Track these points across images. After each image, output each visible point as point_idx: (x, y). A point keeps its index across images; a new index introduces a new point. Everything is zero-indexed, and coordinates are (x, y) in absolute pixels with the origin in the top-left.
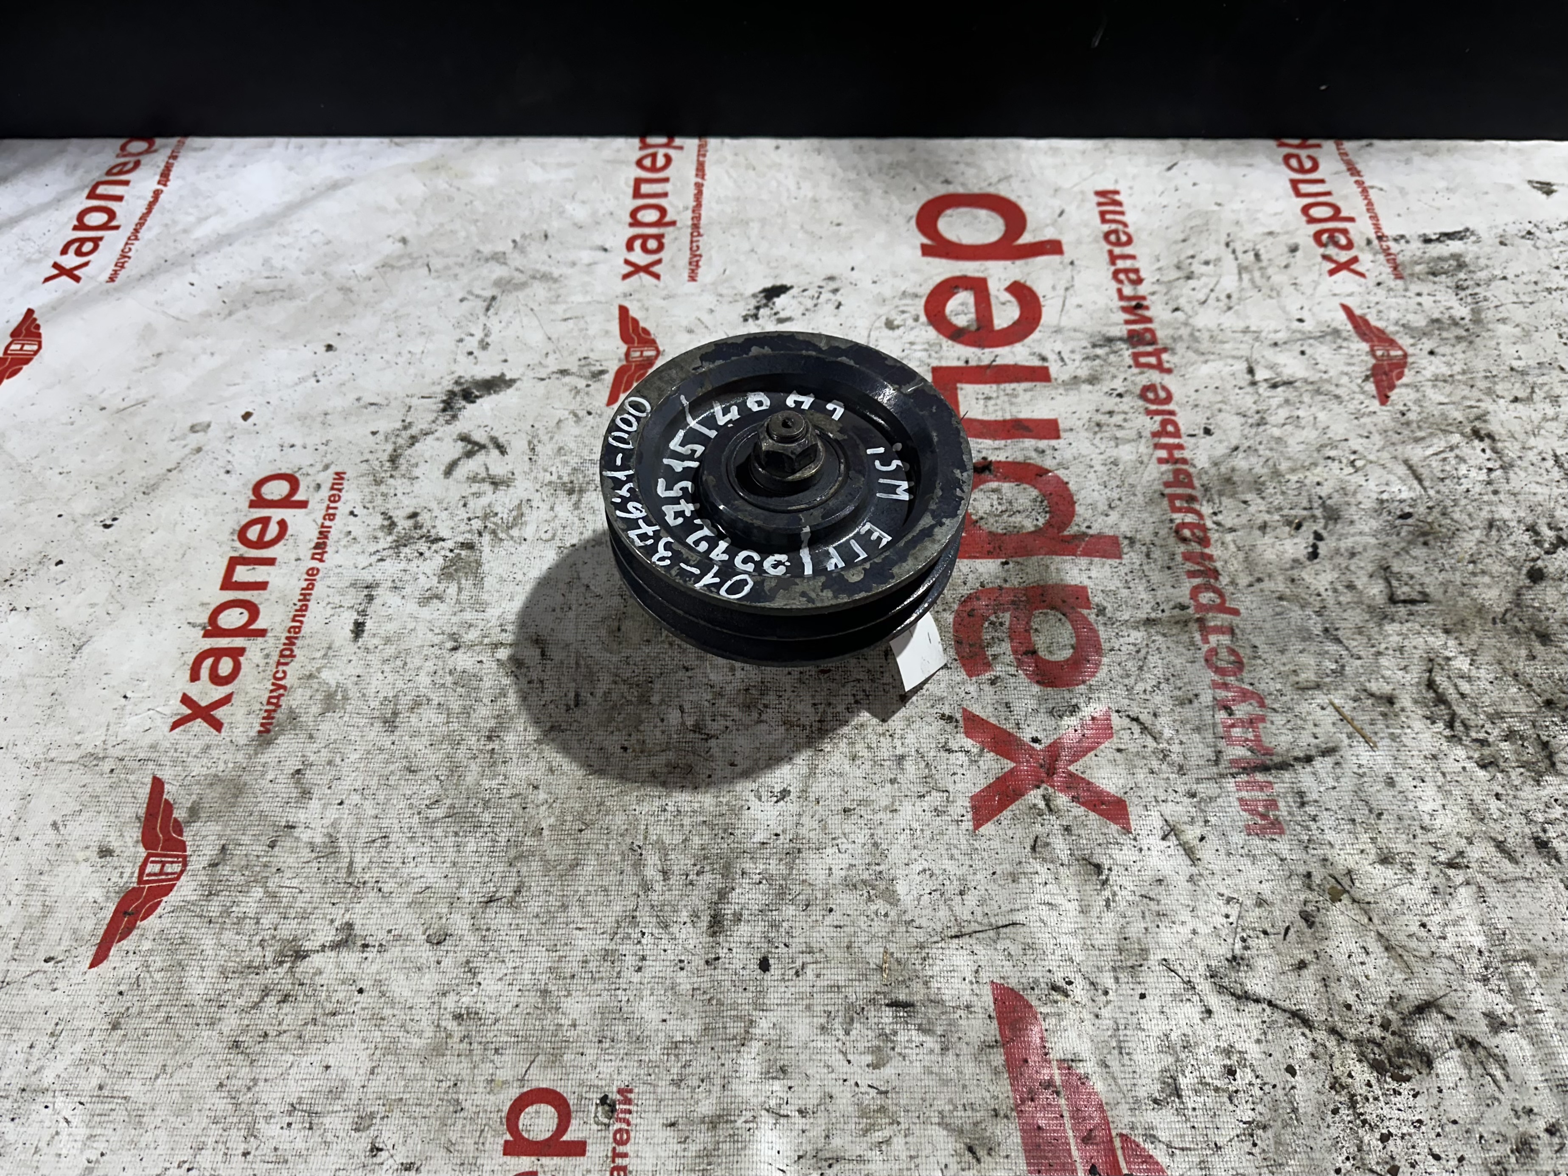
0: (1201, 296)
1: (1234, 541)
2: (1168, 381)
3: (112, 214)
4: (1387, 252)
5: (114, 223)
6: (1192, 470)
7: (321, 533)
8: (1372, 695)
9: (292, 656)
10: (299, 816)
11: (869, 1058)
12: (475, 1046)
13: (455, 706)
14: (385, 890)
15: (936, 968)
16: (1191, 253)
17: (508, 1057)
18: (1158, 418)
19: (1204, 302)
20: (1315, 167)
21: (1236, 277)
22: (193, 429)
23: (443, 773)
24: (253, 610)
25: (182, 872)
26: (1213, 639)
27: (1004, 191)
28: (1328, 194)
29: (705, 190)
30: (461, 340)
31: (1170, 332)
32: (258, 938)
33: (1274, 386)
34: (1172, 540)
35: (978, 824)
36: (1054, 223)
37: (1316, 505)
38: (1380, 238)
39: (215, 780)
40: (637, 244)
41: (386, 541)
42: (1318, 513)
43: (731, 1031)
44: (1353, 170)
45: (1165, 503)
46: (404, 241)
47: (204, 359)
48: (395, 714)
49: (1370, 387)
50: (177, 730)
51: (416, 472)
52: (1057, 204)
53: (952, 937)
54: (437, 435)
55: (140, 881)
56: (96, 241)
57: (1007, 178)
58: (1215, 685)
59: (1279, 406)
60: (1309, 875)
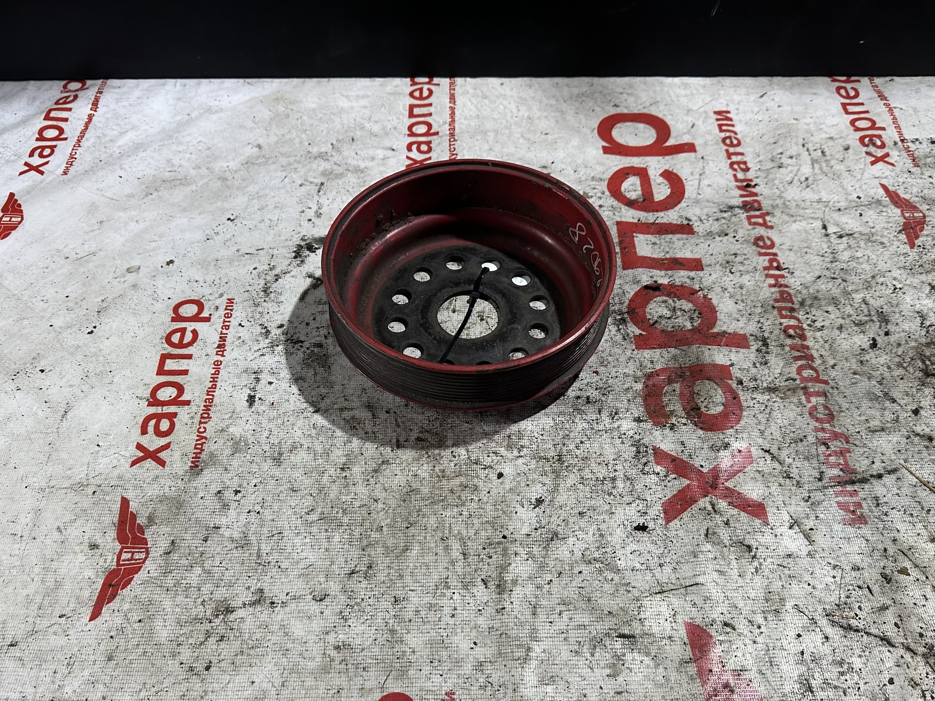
0: (789, 179)
1: (822, 337)
2: (770, 233)
3: (61, 131)
4: (907, 150)
5: (63, 136)
6: (791, 291)
7: (221, 338)
8: (918, 435)
9: (209, 417)
10: (223, 521)
11: (608, 671)
12: (350, 666)
13: (319, 448)
14: (282, 567)
15: (648, 614)
16: (780, 151)
17: (372, 673)
18: (767, 258)
19: (791, 183)
20: (857, 95)
21: (811, 166)
22: (129, 270)
23: (315, 492)
24: (180, 389)
25: (146, 558)
26: (813, 400)
27: (654, 111)
28: (867, 112)
29: (456, 111)
30: (303, 212)
31: (770, 202)
32: (201, 600)
33: (841, 237)
34: (782, 336)
35: (668, 521)
36: (689, 132)
37: (873, 313)
38: (902, 141)
39: (163, 499)
40: (414, 147)
41: (265, 343)
42: (875, 318)
43: (517, 655)
44: (882, 97)
45: (776, 312)
46: (259, 147)
47: (132, 225)
48: (280, 454)
49: (903, 237)
50: (135, 467)
51: (282, 298)
52: (690, 119)
53: (656, 593)
54: (292, 273)
55: (118, 564)
56: (52, 148)
57: (656, 103)
58: (817, 430)
59: (845, 250)
60: (885, 550)
